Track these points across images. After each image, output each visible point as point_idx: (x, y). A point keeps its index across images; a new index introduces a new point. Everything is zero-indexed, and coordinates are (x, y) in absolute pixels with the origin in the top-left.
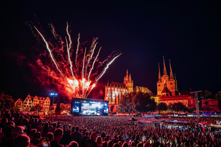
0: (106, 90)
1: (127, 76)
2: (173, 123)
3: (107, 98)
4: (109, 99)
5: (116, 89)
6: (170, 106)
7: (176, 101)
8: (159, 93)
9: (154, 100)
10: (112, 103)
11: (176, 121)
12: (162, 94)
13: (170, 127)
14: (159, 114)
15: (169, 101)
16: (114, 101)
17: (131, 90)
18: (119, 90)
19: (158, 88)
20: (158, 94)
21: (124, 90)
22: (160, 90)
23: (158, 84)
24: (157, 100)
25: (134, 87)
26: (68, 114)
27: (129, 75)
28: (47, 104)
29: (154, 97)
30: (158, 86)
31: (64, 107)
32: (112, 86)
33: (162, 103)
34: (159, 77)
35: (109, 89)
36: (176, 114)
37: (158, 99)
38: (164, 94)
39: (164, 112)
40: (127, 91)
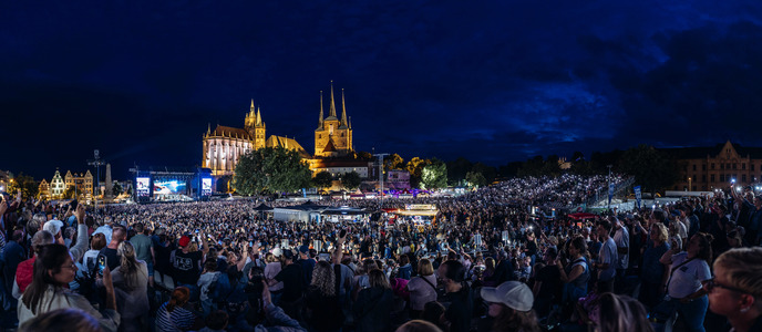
0: (205, 144)
1: (252, 113)
2: (339, 213)
3: (208, 162)
4: (212, 164)
5: (227, 142)
6: (336, 178)
7: (348, 170)
8: (318, 151)
9: (308, 165)
10: (219, 172)
11: (345, 208)
12: (323, 155)
13: (335, 219)
14: (318, 194)
15: (336, 169)
16: (223, 167)
17: (261, 143)
18: (234, 143)
19: (317, 141)
20: (317, 153)
21: (246, 144)
22: (321, 146)
23: (317, 133)
24: (314, 166)
25: (267, 137)
26: (128, 202)
27: (256, 113)
28: (89, 183)
29: (309, 161)
30: (317, 137)
31: (119, 187)
32: (219, 134)
33: (323, 173)
34: (321, 119)
35: (211, 141)
36: (347, 194)
37: (316, 165)
38: (328, 154)
39: (326, 190)
40: (251, 145)
